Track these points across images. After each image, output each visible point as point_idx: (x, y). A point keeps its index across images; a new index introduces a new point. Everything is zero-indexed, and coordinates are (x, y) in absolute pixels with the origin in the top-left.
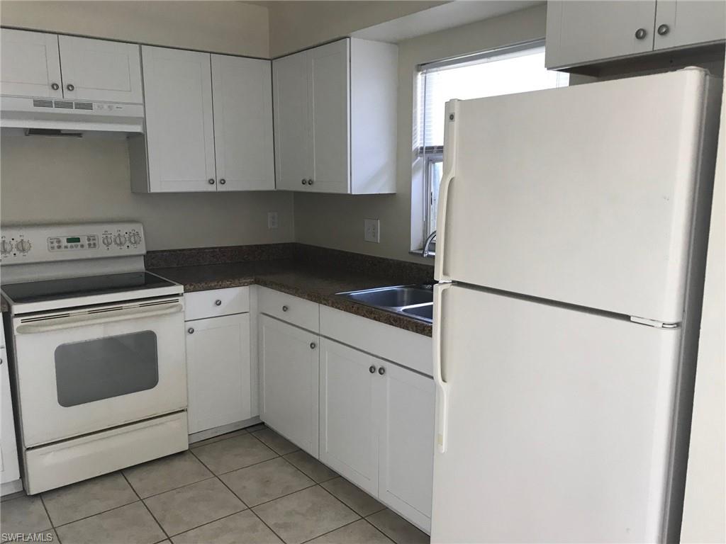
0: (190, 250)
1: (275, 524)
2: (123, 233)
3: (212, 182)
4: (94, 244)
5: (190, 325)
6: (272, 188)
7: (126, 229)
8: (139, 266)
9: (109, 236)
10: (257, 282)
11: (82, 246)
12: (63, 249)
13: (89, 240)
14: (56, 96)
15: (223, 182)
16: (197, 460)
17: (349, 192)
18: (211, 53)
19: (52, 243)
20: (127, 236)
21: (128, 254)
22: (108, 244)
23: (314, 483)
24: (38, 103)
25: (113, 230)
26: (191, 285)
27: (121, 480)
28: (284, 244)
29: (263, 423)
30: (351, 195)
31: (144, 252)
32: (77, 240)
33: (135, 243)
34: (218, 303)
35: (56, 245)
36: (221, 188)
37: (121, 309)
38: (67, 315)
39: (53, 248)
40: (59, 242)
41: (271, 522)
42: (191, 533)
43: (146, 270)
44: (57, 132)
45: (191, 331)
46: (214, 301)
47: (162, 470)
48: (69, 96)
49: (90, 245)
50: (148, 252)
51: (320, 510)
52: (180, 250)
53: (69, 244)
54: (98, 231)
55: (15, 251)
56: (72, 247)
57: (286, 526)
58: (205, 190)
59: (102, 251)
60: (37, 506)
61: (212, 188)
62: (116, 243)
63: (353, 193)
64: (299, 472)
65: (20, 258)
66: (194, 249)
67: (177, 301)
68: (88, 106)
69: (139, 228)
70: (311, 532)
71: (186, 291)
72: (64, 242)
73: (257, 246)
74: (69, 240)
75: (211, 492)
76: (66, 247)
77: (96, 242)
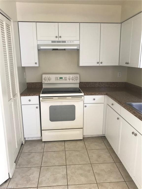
0: (93, 82)
1: (96, 172)
2: (73, 77)
3: (98, 63)
4: (66, 79)
5: (85, 105)
6: (118, 65)
7: (74, 75)
8: (77, 86)
9: (70, 77)
10: (107, 94)
11: (63, 80)
12: (58, 80)
13: (65, 78)
14: (57, 39)
15: (101, 63)
16: (84, 143)
17: (139, 67)
18: (101, 23)
19: (56, 78)
20: (75, 78)
21: (75, 82)
22: (69, 80)
23: (114, 162)
24: (53, 42)
25: (71, 76)
26: (86, 93)
27: (63, 143)
28: (122, 82)
29: (105, 136)
30: (139, 68)
31: (79, 82)
32: (62, 78)
33: (77, 80)
34: (94, 99)
35: (57, 79)
36: (101, 65)
37: (66, 98)
38: (53, 98)
39: (56, 80)
40: (57, 78)
41: (95, 171)
42: (72, 166)
43: (79, 87)
44: (57, 49)
45: (86, 106)
46: (93, 99)
47: (74, 143)
48: (60, 39)
49: (65, 80)
50: (80, 82)
51: (112, 173)
52: (89, 82)
53: (60, 79)
54: (67, 76)
55: (47, 80)
56: (61, 80)
57: (99, 174)
58: (96, 65)
59: (68, 81)
60: (43, 144)
61: (98, 65)
62: (72, 80)
63: (140, 68)
64: (111, 156)
65: (49, 82)
66: (94, 82)
67: (82, 98)
68: (65, 42)
69: (78, 76)
70: (106, 180)
71: (84, 95)
72: (59, 79)
73: (113, 83)
74: (60, 78)
75: (83, 154)
76: (59, 80)
77: (67, 79)
